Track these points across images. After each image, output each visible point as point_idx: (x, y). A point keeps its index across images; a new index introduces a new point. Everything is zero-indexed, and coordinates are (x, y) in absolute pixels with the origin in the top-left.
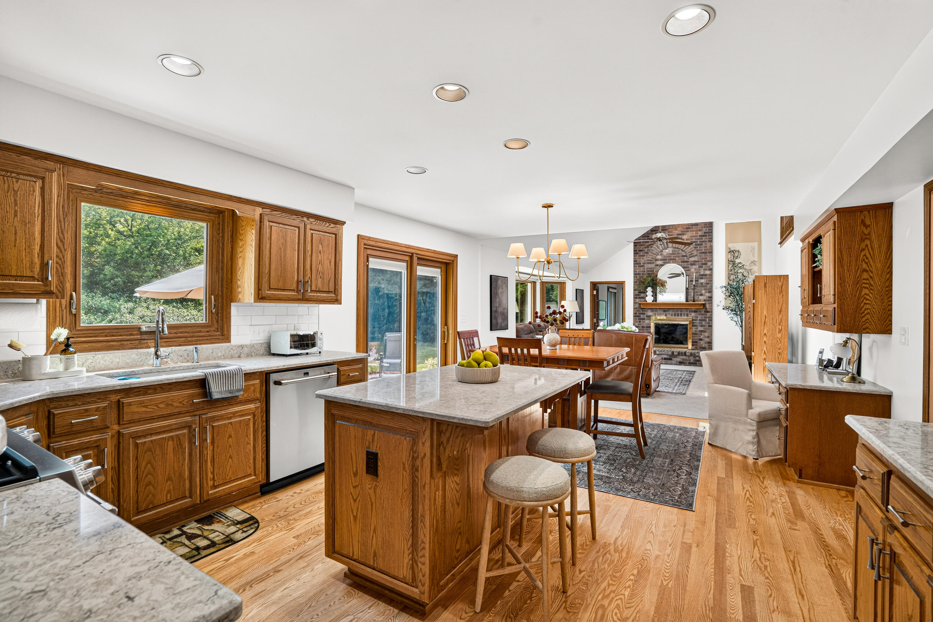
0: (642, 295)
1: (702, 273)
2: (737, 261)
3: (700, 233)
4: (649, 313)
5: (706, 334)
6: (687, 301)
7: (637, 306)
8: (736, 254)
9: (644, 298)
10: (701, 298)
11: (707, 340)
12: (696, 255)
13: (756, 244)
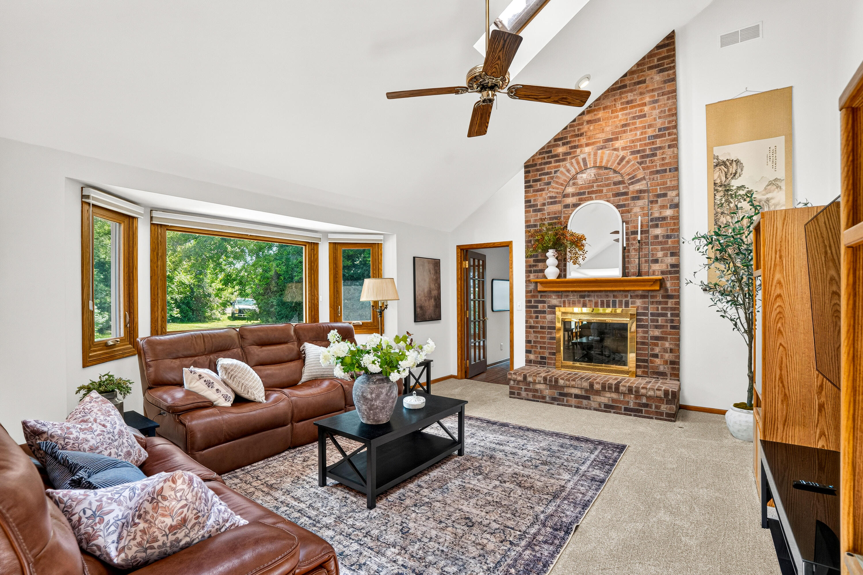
0: (540, 266)
1: (656, 215)
2: (735, 183)
3: (650, 132)
4: (554, 301)
5: (667, 345)
6: (625, 274)
7: (532, 287)
8: (732, 169)
9: (542, 271)
10: (656, 267)
11: (668, 356)
12: (644, 178)
13: (780, 141)
